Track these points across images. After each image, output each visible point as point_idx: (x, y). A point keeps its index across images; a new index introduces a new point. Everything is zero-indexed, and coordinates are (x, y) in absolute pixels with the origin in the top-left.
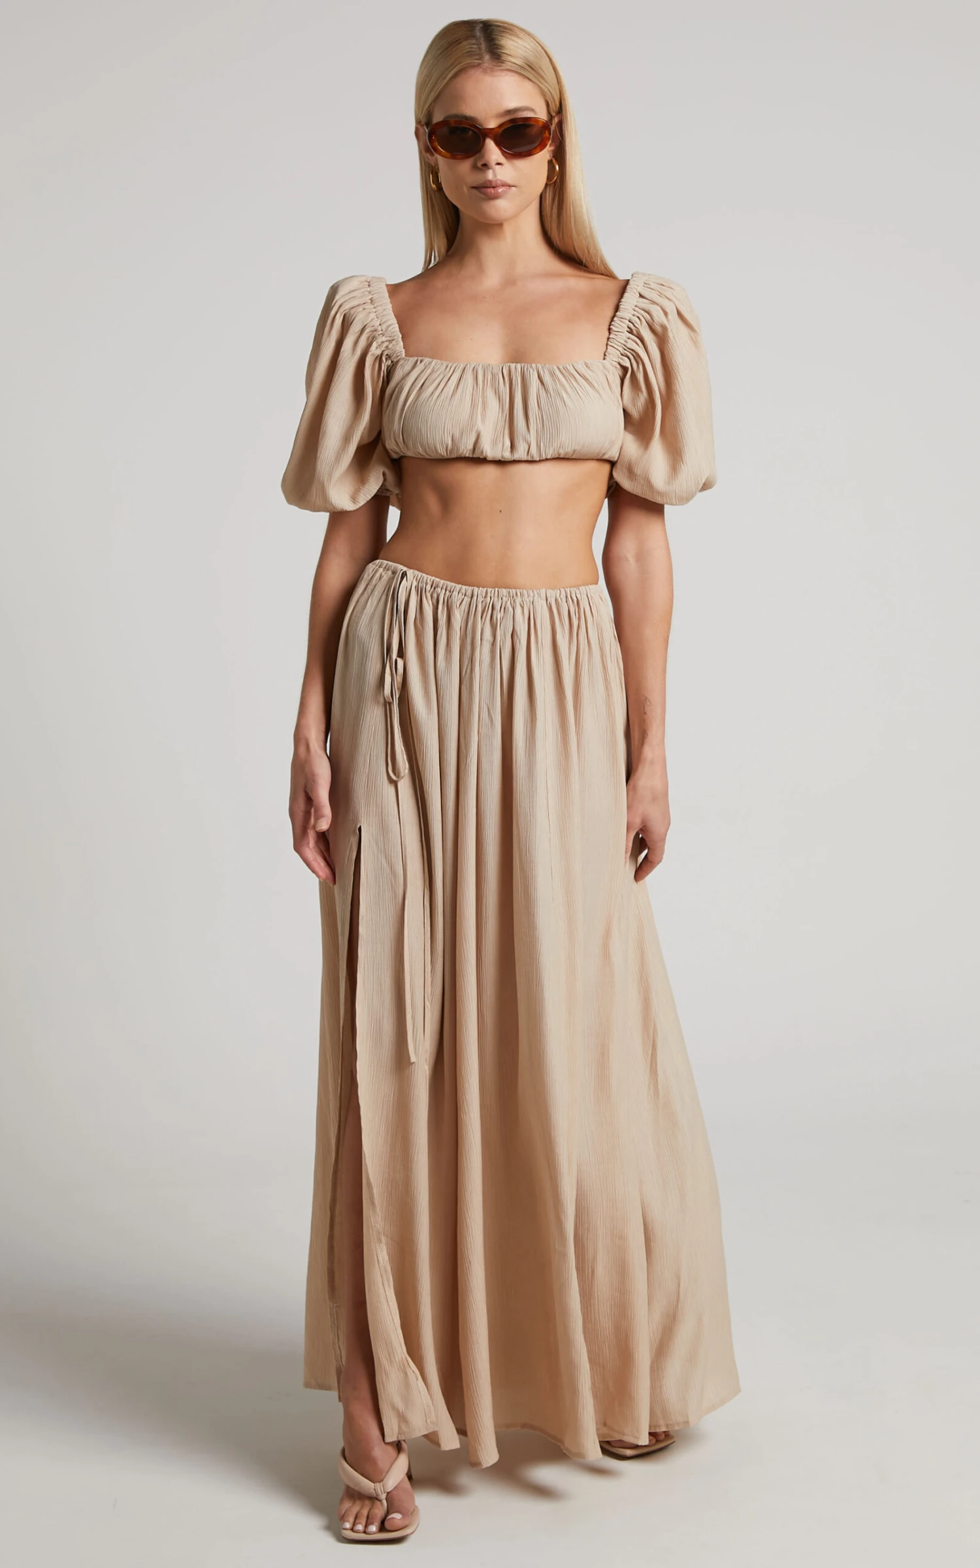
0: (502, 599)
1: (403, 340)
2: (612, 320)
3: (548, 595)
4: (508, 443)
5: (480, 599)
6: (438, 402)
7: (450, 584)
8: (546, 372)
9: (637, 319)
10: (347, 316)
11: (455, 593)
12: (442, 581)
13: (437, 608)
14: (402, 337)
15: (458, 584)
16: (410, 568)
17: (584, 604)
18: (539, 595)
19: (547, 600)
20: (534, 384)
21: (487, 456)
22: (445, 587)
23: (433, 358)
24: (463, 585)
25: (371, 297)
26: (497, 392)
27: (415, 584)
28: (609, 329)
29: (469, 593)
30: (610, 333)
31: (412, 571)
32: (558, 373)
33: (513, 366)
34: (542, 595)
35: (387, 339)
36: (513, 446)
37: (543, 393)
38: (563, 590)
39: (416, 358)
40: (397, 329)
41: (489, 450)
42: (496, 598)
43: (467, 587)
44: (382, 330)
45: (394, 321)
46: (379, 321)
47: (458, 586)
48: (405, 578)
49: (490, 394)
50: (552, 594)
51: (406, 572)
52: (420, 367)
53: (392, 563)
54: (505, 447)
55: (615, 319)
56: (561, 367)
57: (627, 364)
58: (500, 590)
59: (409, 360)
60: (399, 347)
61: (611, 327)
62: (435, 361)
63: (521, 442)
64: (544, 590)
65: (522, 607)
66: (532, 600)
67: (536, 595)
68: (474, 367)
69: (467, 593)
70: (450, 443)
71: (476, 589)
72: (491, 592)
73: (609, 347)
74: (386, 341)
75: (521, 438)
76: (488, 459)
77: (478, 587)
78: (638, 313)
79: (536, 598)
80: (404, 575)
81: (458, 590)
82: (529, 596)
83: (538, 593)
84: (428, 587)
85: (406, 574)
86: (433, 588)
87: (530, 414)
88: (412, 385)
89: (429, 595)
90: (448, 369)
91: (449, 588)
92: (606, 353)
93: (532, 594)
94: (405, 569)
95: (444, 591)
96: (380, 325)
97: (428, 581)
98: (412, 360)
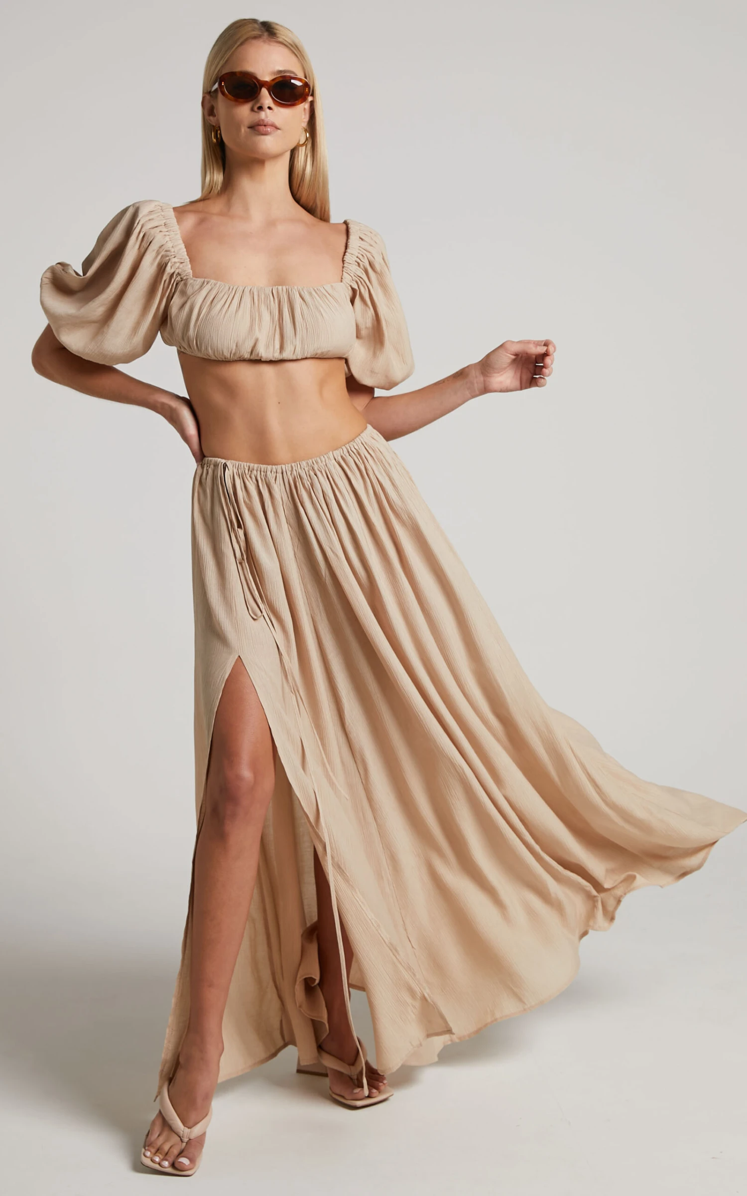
0: (304, 469)
1: (190, 263)
2: (344, 255)
3: (335, 456)
4: (277, 346)
5: (289, 473)
6: (226, 317)
7: (263, 467)
8: (306, 293)
9: (361, 256)
10: (147, 234)
11: (269, 473)
12: (256, 466)
13: (258, 486)
14: (190, 261)
15: (269, 465)
16: (228, 459)
17: (363, 452)
18: (329, 458)
19: (335, 459)
20: (298, 302)
21: (261, 357)
22: (259, 469)
23: (217, 279)
24: (272, 465)
25: (165, 221)
26: (268, 308)
27: (235, 471)
28: (343, 261)
29: (280, 471)
30: (343, 264)
31: (230, 461)
32: (314, 293)
33: (280, 288)
34: (330, 457)
35: (179, 260)
36: (282, 348)
37: (304, 307)
38: (344, 448)
39: (202, 280)
40: (186, 253)
41: (264, 352)
42: (300, 470)
43: (276, 466)
44: (174, 252)
45: (183, 246)
46: (172, 244)
47: (269, 467)
48: (227, 469)
49: (263, 308)
50: (337, 454)
51: (225, 463)
52: (208, 287)
53: (212, 458)
54: (275, 349)
55: (347, 254)
56: (316, 289)
57: (356, 287)
58: (301, 463)
59: (197, 281)
60: (187, 269)
61: (344, 259)
62: (219, 283)
63: (289, 344)
64: (331, 452)
65: (321, 472)
66: (325, 464)
67: (327, 459)
68: (251, 290)
69: (278, 471)
70: (234, 347)
71: (283, 466)
72: (295, 466)
73: (344, 273)
74: (179, 262)
75: (289, 342)
76: (262, 360)
77: (284, 464)
78: (362, 252)
79: (327, 462)
80: (225, 466)
81: (270, 470)
82: (322, 462)
83: (327, 457)
84: (247, 471)
85: (226, 465)
86: (250, 472)
87: (297, 324)
88: (203, 301)
89: (248, 476)
90: (230, 290)
91: (262, 470)
92: (343, 277)
93: (323, 460)
94: (223, 461)
95: (259, 472)
96: (172, 247)
97: (245, 467)
98: (200, 281)
